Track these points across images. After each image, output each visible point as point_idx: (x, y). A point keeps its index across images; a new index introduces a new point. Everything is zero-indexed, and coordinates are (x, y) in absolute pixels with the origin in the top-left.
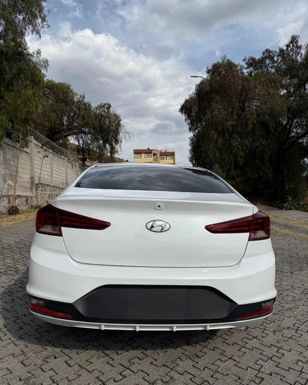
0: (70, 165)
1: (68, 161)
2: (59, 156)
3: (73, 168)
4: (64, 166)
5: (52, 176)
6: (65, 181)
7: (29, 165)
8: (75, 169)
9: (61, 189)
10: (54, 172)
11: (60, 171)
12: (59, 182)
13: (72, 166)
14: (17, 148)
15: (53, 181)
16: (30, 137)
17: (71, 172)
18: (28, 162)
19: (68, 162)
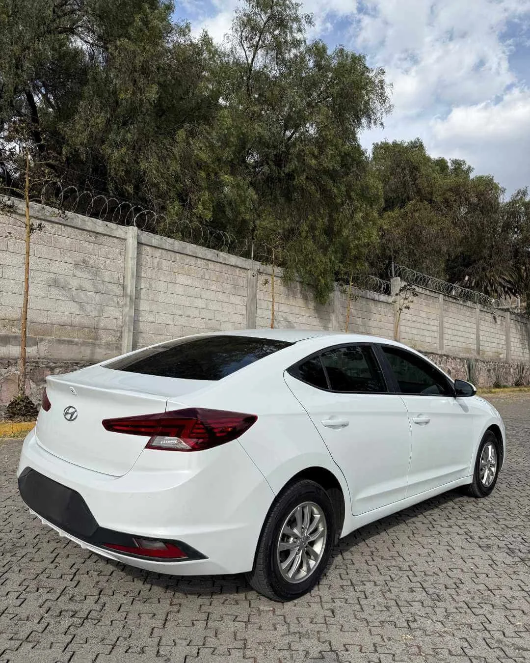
0: (489, 317)
1: (484, 310)
2: (461, 302)
3: (496, 322)
4: (473, 320)
5: (442, 338)
6: (474, 347)
7: (392, 322)
8: (502, 324)
9: (458, 360)
10: (446, 331)
11: (462, 329)
12: (457, 349)
13: (495, 318)
14: (367, 298)
15: (444, 346)
16: (395, 278)
17: (492, 330)
18: (390, 318)
19: (483, 313)
